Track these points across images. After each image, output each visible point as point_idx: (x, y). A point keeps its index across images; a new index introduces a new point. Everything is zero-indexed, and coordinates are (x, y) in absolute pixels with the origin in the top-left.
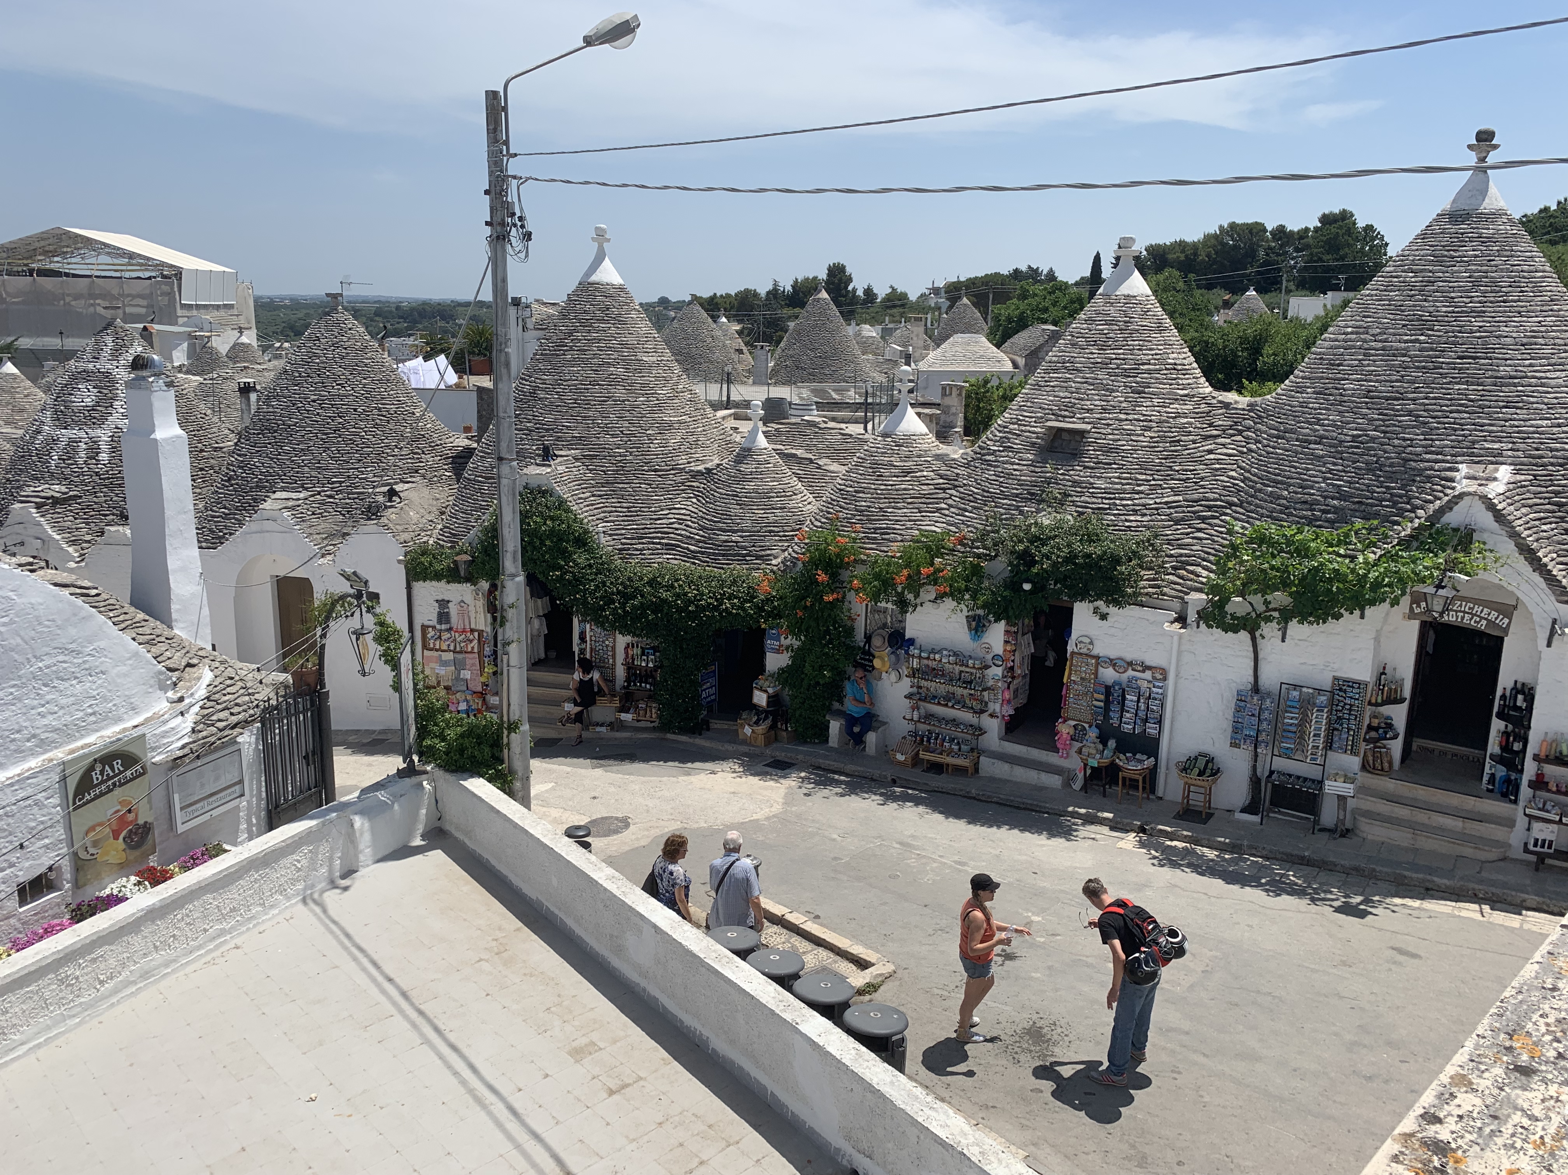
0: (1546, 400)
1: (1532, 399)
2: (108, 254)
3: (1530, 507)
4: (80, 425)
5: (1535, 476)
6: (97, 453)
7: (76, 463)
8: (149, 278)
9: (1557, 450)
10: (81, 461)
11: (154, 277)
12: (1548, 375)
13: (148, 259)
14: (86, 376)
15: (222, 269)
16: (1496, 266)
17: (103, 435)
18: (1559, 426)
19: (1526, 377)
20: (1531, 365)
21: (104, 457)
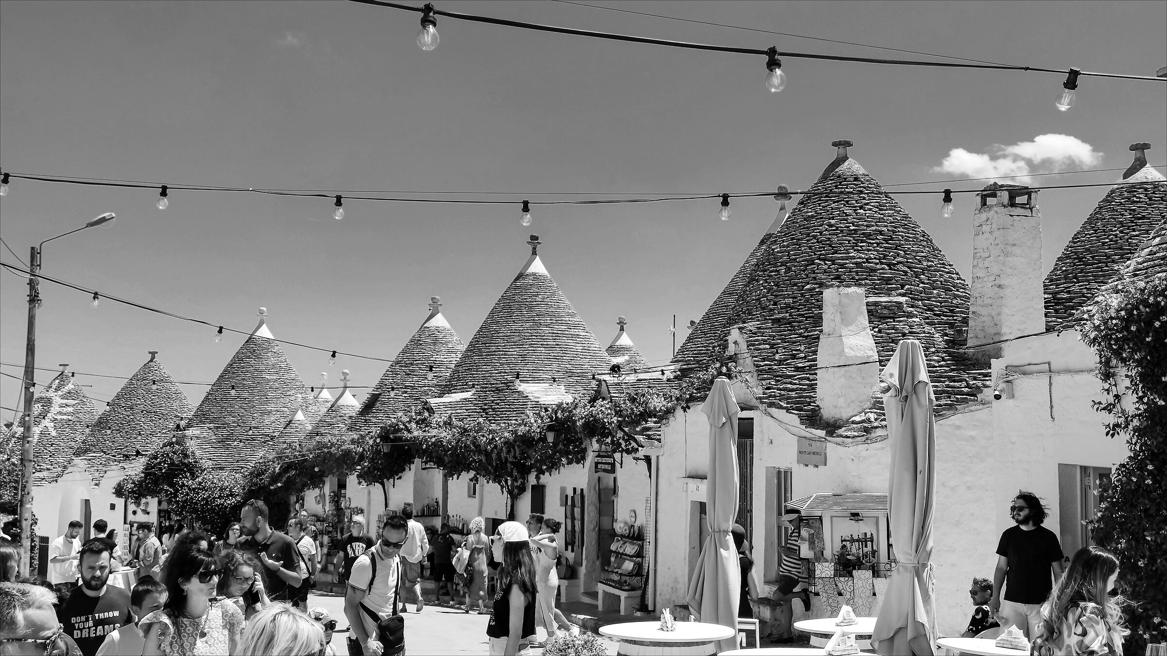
0: (501, 361)
1: (496, 361)
3: (467, 410)
5: (479, 396)
9: (494, 384)
12: (510, 350)
16: (514, 300)
18: (500, 373)
19: (500, 351)
20: (505, 346)
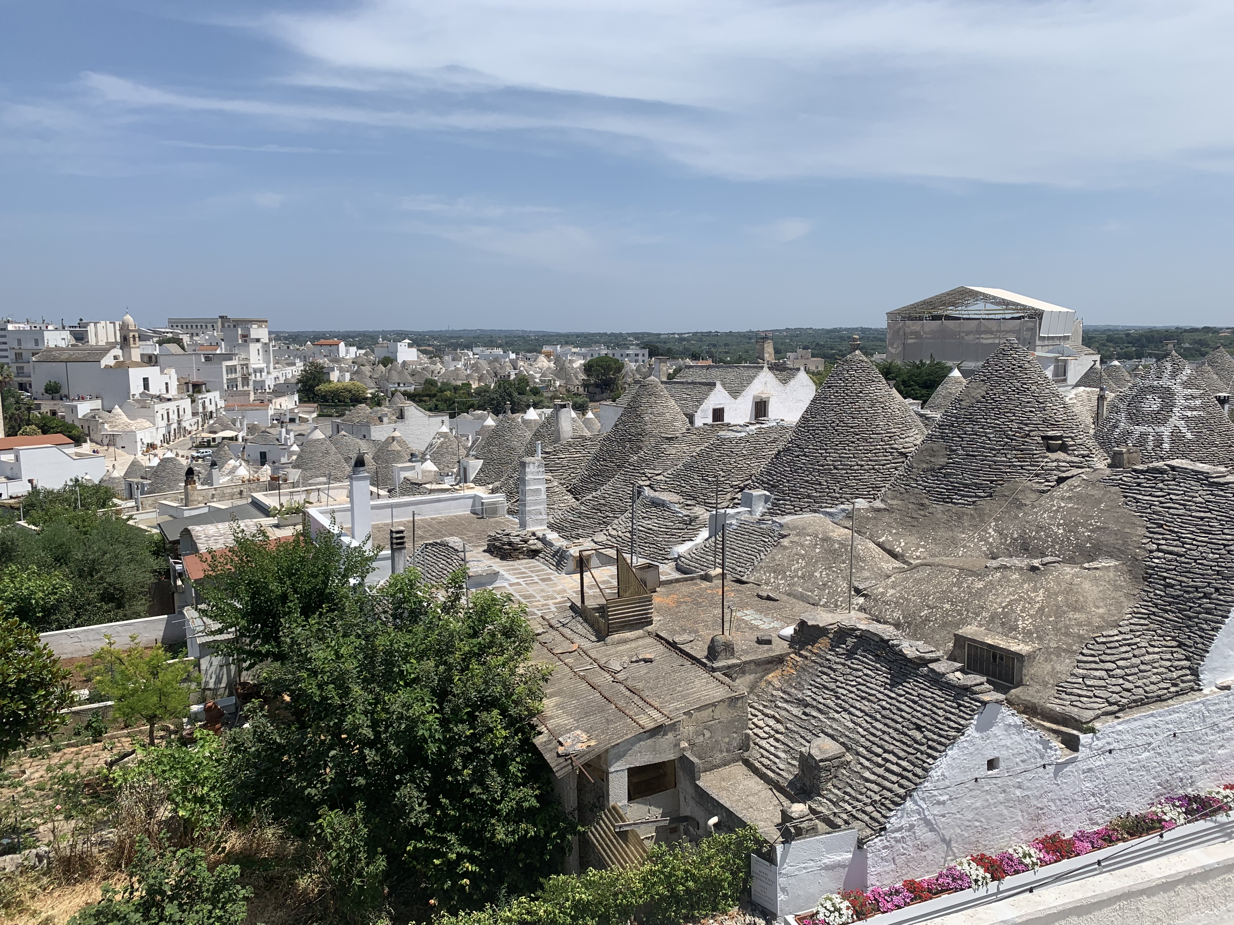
2: (992, 303)
4: (1147, 423)
6: (1161, 444)
7: (1146, 449)
8: (1019, 318)
10: (1150, 448)
11: (1023, 317)
13: (1018, 304)
14: (1153, 390)
15: (1065, 310)
17: (1166, 431)
21: (1166, 446)
